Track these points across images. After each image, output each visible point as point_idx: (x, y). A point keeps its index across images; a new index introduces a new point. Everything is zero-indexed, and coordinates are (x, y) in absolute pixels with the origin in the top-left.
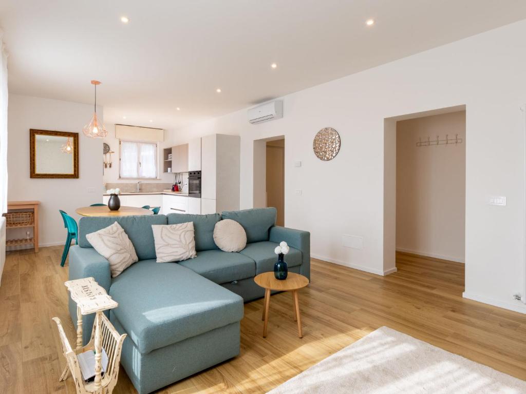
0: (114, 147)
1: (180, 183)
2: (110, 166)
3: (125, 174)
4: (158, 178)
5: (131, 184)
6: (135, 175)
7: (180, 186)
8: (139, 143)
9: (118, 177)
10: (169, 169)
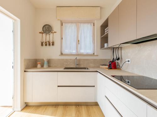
0: (56, 27)
1: (118, 59)
2: (53, 45)
3: (66, 51)
4: (95, 54)
5: (71, 59)
6: (74, 52)
7: (118, 63)
8: (78, 23)
9: (60, 54)
10: (106, 45)
